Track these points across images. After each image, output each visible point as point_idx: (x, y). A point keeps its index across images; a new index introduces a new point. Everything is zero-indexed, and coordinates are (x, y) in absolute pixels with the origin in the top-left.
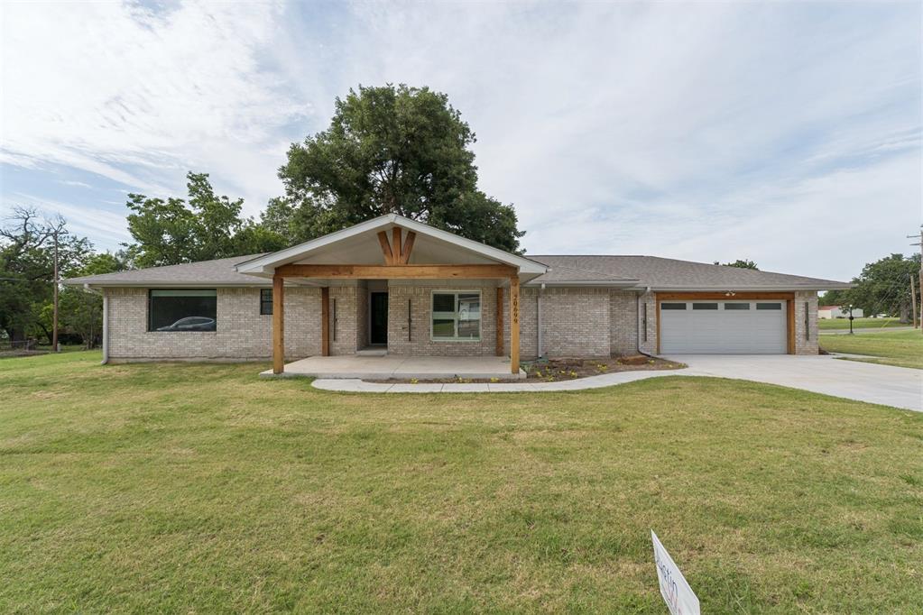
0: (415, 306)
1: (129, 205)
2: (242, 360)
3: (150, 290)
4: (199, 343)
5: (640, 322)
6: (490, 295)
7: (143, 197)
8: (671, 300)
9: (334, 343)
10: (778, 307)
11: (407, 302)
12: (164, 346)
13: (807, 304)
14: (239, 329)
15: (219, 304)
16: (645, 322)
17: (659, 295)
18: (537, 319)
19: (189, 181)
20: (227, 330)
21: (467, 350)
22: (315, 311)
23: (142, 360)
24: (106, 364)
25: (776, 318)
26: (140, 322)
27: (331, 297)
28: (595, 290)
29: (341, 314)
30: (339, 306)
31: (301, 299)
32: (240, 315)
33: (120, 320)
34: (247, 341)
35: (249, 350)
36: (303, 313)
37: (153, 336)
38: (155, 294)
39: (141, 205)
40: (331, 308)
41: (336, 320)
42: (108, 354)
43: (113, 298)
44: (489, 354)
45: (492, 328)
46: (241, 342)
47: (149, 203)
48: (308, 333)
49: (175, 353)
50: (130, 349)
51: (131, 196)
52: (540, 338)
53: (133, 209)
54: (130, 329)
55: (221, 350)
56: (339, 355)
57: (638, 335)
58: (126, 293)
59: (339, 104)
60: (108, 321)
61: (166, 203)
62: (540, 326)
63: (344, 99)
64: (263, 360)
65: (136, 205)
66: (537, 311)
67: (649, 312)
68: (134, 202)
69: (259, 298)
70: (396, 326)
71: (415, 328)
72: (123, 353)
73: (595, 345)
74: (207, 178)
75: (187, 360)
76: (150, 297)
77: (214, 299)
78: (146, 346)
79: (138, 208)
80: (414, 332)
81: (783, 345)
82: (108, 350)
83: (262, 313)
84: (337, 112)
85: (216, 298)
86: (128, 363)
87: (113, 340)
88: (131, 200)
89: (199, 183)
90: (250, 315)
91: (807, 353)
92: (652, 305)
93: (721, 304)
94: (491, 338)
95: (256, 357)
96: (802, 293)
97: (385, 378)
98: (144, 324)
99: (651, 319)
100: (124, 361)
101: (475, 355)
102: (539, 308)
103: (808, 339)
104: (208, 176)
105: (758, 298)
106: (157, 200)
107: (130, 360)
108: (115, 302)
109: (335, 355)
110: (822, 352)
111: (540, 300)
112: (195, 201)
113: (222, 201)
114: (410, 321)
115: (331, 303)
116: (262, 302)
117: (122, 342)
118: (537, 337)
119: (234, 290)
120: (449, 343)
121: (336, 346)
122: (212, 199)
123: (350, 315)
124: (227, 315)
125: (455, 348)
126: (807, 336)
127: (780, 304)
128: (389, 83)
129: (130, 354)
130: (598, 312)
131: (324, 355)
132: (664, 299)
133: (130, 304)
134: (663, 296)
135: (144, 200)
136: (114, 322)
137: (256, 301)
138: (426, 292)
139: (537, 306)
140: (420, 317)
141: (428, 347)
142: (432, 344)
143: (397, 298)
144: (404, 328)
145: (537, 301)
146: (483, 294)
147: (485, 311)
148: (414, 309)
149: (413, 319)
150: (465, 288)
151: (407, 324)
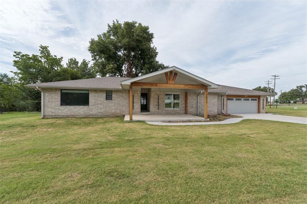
0: (160, 98)
1: (14, 56)
2: (99, 116)
3: (61, 90)
4: (82, 110)
5: (222, 104)
6: (184, 95)
7: (21, 53)
8: (230, 97)
10: (256, 100)
11: (157, 96)
12: (67, 111)
13: (263, 99)
14: (98, 105)
15: (90, 96)
16: (223, 104)
17: (228, 96)
18: (197, 103)
19: (40, 48)
20: (93, 105)
21: (176, 112)
22: (126, 99)
23: (58, 117)
24: (43, 118)
25: (255, 103)
26: (57, 102)
28: (214, 94)
29: (135, 100)
30: (134, 97)
31: (121, 95)
32: (98, 100)
33: (49, 101)
34: (101, 109)
35: (101, 112)
36: (122, 99)
37: (64, 107)
38: (63, 91)
39: (20, 56)
41: (133, 102)
42: (44, 114)
43: (46, 92)
44: (183, 114)
45: (184, 105)
46: (99, 110)
47: (23, 56)
49: (72, 114)
50: (53, 112)
51: (15, 52)
52: (198, 108)
53: (16, 58)
54: (53, 105)
55: (91, 113)
56: (135, 114)
57: (222, 108)
58: (51, 91)
59: (109, 26)
60: (44, 102)
61: (31, 56)
62: (198, 105)
63: (111, 25)
64: (107, 116)
65: (17, 56)
66: (197, 100)
67: (224, 101)
68: (17, 55)
69: (105, 94)
70: (154, 104)
71: (160, 105)
72: (50, 114)
73: (213, 111)
74: (48, 48)
75: (77, 116)
76: (61, 92)
77: (88, 94)
78: (60, 111)
79: (18, 57)
80: (159, 106)
81: (257, 111)
82: (44, 112)
83: (106, 100)
84: (108, 29)
85: (89, 93)
86: (52, 118)
87: (46, 109)
88: (15, 54)
89: (44, 50)
90: (102, 100)
91: (263, 113)
92: (225, 99)
93: (242, 99)
94: (183, 109)
95: (104, 115)
96: (262, 96)
97: (167, 121)
98: (59, 103)
99: (225, 103)
100: (51, 117)
101: (179, 114)
102: (198, 99)
103: (263, 109)
104: (48, 47)
105: (252, 97)
106: (27, 55)
107: (53, 117)
108: (47, 94)
109: (133, 114)
110: (266, 113)
111: (198, 97)
112: (42, 56)
113: (54, 57)
114: (158, 103)
116: (106, 95)
117: (50, 110)
118: (197, 108)
119: (96, 91)
120: (171, 110)
121: (133, 111)
122: (50, 56)
123: (138, 100)
124: (93, 100)
125: (173, 112)
126: (263, 108)
127: (249, 99)
128: (133, 21)
129: (53, 114)
130: (214, 100)
132: (228, 97)
133: (53, 95)
134: (229, 96)
135: (21, 54)
136: (47, 102)
137: (104, 95)
138: (163, 93)
139: (197, 98)
140: (162, 101)
141: (164, 111)
142: (165, 110)
143: (154, 95)
144: (156, 105)
145: (197, 97)
146: (181, 94)
147: (182, 100)
148: (160, 99)
149: (159, 102)
150: (174, 92)
151: (157, 104)
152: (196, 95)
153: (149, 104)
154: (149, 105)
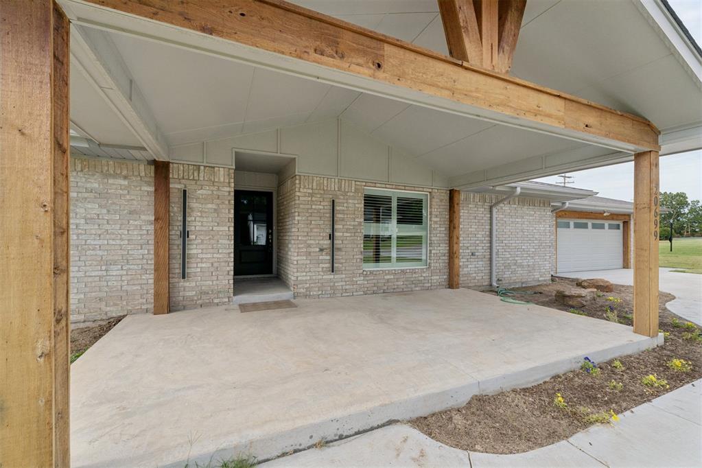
0: (343, 212)
6: (441, 201)
8: (563, 218)
9: (182, 283)
10: (618, 227)
11: (327, 204)
18: (491, 236)
21: (412, 282)
27: (175, 186)
29: (196, 223)
30: (193, 204)
40: (176, 209)
41: (185, 234)
44: (439, 286)
45: (443, 248)
48: (115, 263)
56: (194, 307)
66: (491, 224)
70: (309, 246)
71: (339, 249)
80: (338, 256)
94: (441, 263)
102: (494, 219)
109: (184, 308)
111: (496, 209)
114: (332, 237)
115: (176, 198)
118: (491, 259)
120: (389, 273)
121: (187, 289)
123: (218, 224)
125: (398, 280)
131: (157, 312)
132: (559, 217)
138: (357, 191)
139: (491, 218)
140: (348, 230)
141: (360, 280)
142: (365, 275)
143: (311, 195)
144: (321, 250)
145: (491, 212)
146: (432, 198)
147: (436, 223)
148: (338, 216)
149: (337, 234)
150: (405, 187)
151: (328, 242)
152: (487, 205)
153: (281, 245)
154: (279, 248)
